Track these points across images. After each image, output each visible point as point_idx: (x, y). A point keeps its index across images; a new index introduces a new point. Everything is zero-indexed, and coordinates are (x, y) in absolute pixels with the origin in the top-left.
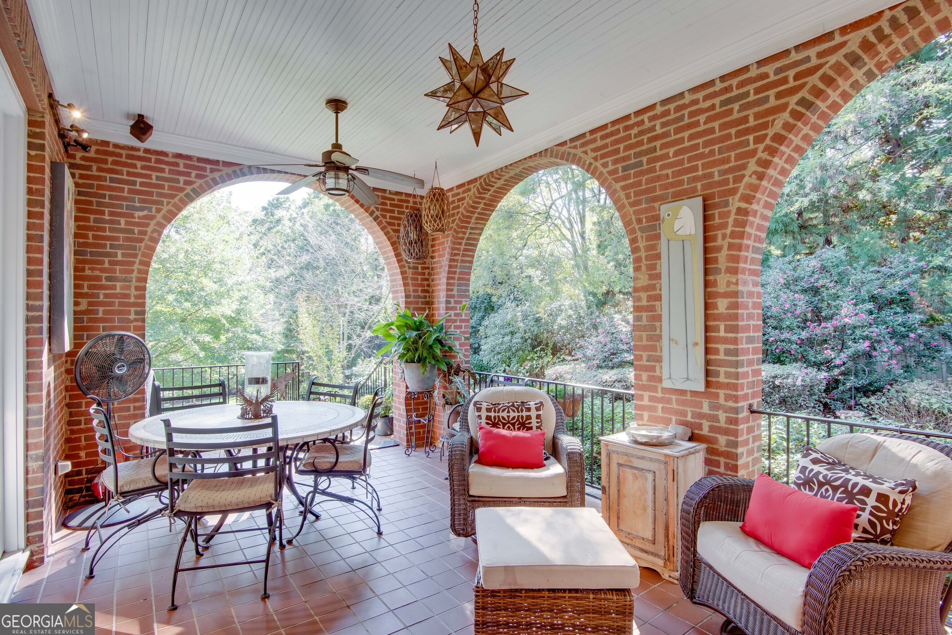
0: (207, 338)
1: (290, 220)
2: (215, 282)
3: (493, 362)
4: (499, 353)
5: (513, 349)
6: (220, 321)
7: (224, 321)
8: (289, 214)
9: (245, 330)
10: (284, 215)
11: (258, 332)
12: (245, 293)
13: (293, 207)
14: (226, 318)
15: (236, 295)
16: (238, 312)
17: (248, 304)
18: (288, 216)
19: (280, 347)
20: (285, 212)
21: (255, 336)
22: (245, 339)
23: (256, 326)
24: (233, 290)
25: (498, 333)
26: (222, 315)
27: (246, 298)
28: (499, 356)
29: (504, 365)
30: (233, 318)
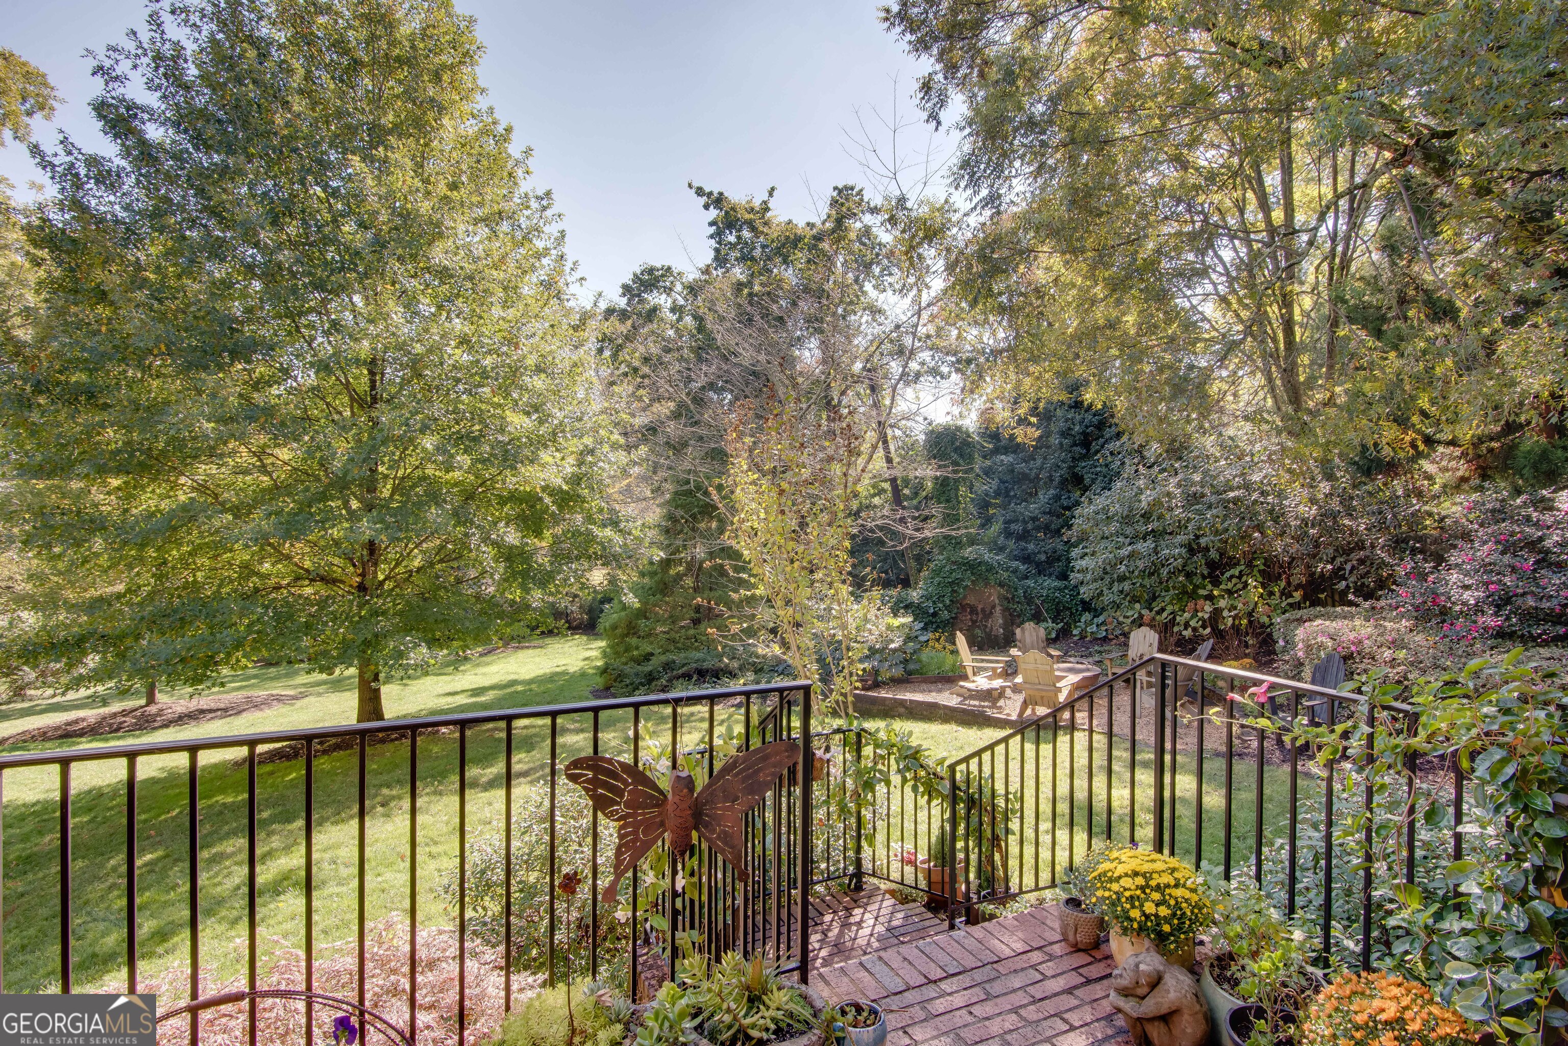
0: (512, 537)
1: (673, 310)
2: (528, 414)
3: (1107, 598)
4: (1122, 579)
5: (1164, 572)
6: (541, 499)
7: (547, 500)
8: (670, 301)
9: (589, 519)
10: (662, 302)
11: (614, 523)
12: (588, 441)
13: (678, 287)
14: (553, 492)
15: (574, 445)
16: (576, 480)
17: (595, 464)
18: (669, 304)
19: (659, 555)
20: (664, 296)
21: (608, 532)
22: (590, 538)
23: (612, 511)
24: (563, 431)
25: (1117, 534)
26: (544, 489)
27: (592, 452)
28: (1126, 586)
29: (1137, 606)
30: (567, 493)
